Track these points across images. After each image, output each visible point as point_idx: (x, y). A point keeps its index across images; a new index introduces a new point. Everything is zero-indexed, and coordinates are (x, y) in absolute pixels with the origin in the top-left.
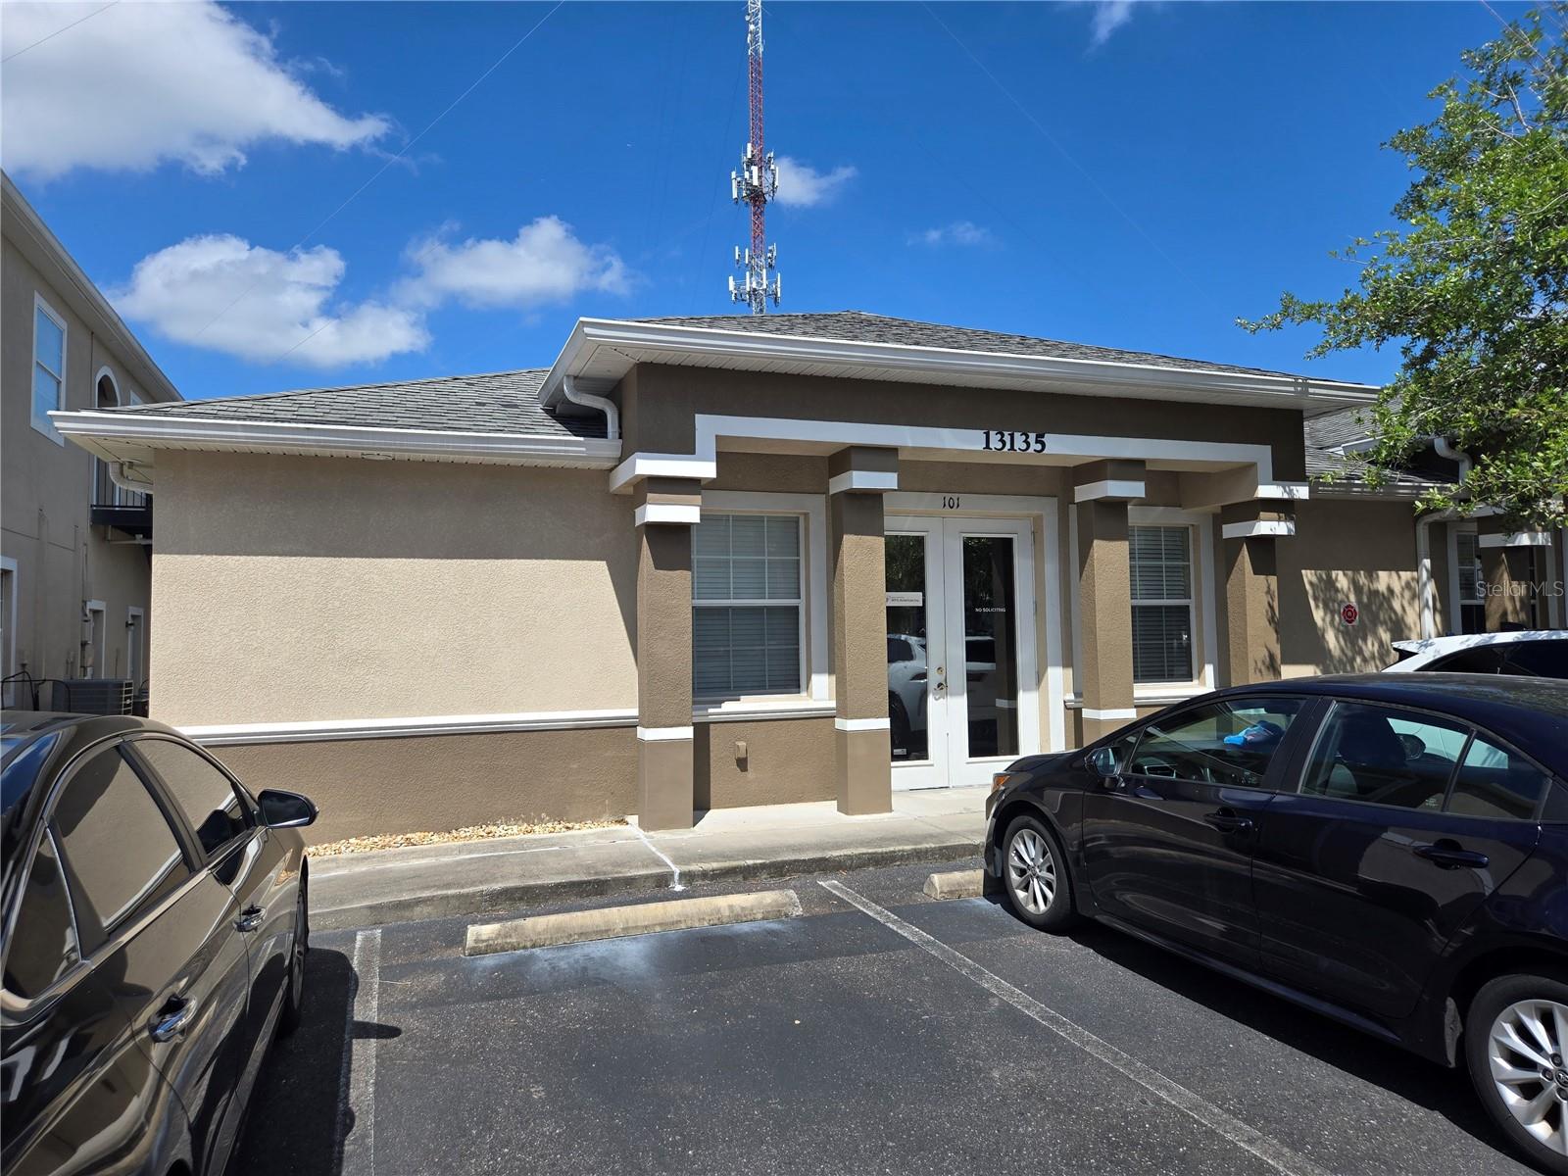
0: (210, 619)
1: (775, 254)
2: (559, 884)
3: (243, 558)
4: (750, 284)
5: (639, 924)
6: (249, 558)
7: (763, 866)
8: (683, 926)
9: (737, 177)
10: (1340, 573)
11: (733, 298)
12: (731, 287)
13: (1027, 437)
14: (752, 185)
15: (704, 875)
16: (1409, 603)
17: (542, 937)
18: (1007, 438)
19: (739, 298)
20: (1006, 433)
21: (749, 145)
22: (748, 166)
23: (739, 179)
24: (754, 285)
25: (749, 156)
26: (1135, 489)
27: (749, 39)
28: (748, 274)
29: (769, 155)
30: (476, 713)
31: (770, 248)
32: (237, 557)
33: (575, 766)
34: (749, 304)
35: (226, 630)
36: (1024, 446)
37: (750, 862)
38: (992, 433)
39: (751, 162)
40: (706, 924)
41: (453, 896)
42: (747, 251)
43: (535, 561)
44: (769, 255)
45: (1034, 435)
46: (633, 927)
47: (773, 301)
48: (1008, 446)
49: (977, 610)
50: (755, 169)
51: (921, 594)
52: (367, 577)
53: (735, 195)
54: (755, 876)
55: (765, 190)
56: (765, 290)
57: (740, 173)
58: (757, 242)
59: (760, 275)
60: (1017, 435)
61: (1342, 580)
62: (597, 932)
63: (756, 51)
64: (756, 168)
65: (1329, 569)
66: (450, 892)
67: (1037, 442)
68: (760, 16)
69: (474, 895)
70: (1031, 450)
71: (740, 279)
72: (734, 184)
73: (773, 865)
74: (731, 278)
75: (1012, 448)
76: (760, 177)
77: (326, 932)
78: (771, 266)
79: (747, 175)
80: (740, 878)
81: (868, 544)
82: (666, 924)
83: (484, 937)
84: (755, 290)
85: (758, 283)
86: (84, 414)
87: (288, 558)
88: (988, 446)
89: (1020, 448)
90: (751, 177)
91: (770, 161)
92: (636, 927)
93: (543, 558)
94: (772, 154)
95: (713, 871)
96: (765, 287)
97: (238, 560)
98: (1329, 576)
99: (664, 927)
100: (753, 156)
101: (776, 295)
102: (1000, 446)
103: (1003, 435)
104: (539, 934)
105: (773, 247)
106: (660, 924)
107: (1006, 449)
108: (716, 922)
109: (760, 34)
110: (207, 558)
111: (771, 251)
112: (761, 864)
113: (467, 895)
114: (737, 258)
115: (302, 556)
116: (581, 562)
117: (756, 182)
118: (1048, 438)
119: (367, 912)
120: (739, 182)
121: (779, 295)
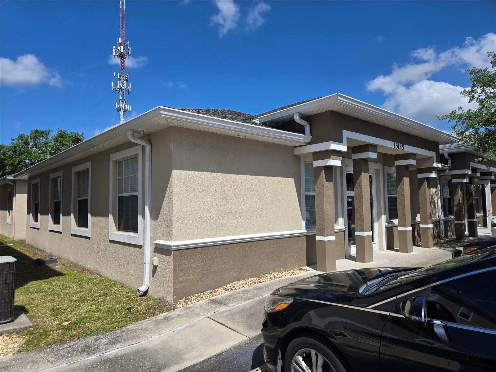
1: (129, 77)
3: (200, 173)
4: (119, 85)
6: (202, 173)
9: (115, 48)
11: (113, 90)
12: (112, 86)
14: (121, 52)
19: (115, 89)
21: (120, 38)
22: (119, 45)
23: (116, 49)
24: (121, 86)
25: (120, 42)
26: (414, 162)
27: (120, 2)
28: (119, 82)
31: (127, 74)
32: (199, 172)
34: (119, 92)
36: (400, 148)
38: (395, 143)
39: (120, 44)
42: (119, 74)
44: (127, 77)
45: (403, 145)
47: (128, 92)
50: (122, 47)
53: (114, 54)
55: (125, 55)
57: (117, 47)
58: (122, 71)
59: (123, 83)
60: (400, 144)
63: (123, 7)
71: (116, 83)
72: (114, 50)
74: (112, 83)
76: (124, 50)
78: (127, 80)
79: (119, 48)
84: (121, 88)
85: (122, 85)
90: (121, 49)
91: (127, 45)
94: (128, 43)
96: (125, 87)
97: (199, 173)
100: (121, 42)
101: (129, 90)
110: (190, 172)
111: (127, 75)
114: (115, 76)
115: (218, 173)
117: (122, 51)
121: (130, 91)
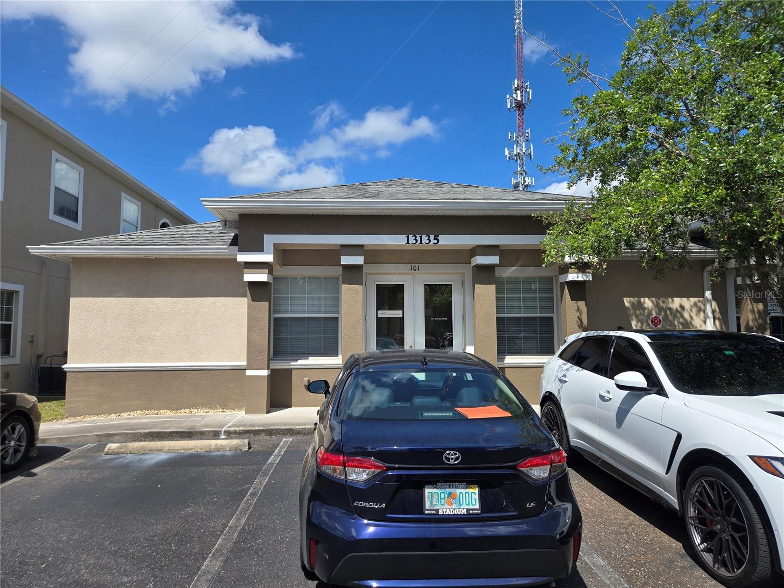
0: (90, 322)
1: (529, 134)
2: (172, 432)
4: (516, 150)
5: (175, 448)
7: (262, 431)
8: (193, 451)
9: (510, 97)
10: (647, 299)
11: (508, 159)
12: (507, 153)
13: (429, 237)
14: (517, 100)
15: (235, 432)
16: (697, 315)
17: (134, 450)
18: (418, 238)
19: (511, 158)
20: (418, 236)
21: (516, 81)
22: (516, 91)
23: (511, 98)
24: (518, 151)
25: (516, 86)
26: (494, 260)
28: (515, 146)
29: (526, 84)
30: (190, 362)
31: (527, 131)
33: (231, 386)
34: (516, 161)
35: (95, 327)
36: (428, 241)
37: (257, 428)
38: (410, 236)
39: (517, 89)
40: (203, 451)
41: (129, 433)
42: (515, 134)
43: (216, 298)
44: (527, 135)
45: (433, 236)
46: (172, 450)
47: (529, 158)
48: (419, 242)
49: (432, 319)
51: (402, 311)
52: (148, 306)
53: (509, 107)
54: (259, 434)
55: (524, 102)
56: (524, 153)
57: (511, 95)
58: (520, 129)
59: (521, 145)
60: (424, 237)
61: (648, 303)
62: (157, 450)
63: (520, 33)
64: (520, 91)
65: (640, 297)
66: (128, 432)
67: (434, 239)
68: (522, 14)
69: (137, 433)
70: (431, 243)
71: (511, 149)
72: (508, 101)
73: (266, 430)
74: (506, 149)
75: (421, 242)
76: (522, 96)
77: (80, 443)
78: (527, 140)
79: (515, 95)
80: (252, 435)
81: (354, 289)
82: (186, 449)
83: (112, 448)
84: (519, 153)
85: (520, 150)
86: (42, 246)
87: (119, 298)
88: (408, 242)
89: (426, 242)
90: (517, 97)
91: (527, 87)
92: (173, 450)
93: (220, 297)
94: (528, 83)
95: (239, 431)
96: (524, 151)
98: (639, 302)
99: (185, 451)
100: (518, 86)
101: (530, 155)
102: (415, 242)
103: (416, 237)
104: (134, 449)
105: (529, 131)
106: (184, 449)
107: (417, 244)
108: (208, 450)
109: (522, 24)
111: (527, 133)
112: (261, 429)
113: (134, 434)
114: (509, 138)
116: (236, 298)
117: (519, 99)
118: (440, 237)
119: (96, 437)
120: (511, 100)
121: (532, 155)
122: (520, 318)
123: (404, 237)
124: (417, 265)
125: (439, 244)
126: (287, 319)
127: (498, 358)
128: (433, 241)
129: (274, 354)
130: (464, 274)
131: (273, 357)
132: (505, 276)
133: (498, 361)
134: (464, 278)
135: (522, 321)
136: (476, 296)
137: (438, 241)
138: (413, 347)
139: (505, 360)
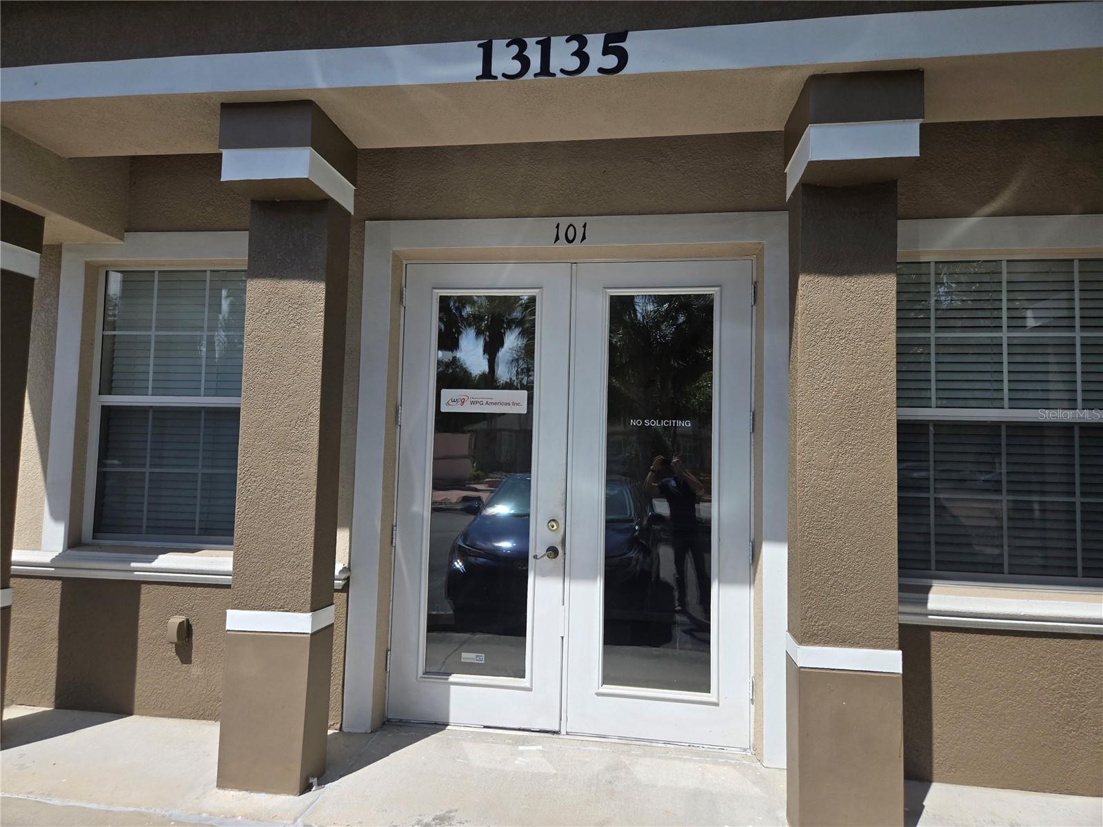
13: (583, 43)
18: (533, 51)
20: (531, 42)
36: (575, 63)
38: (499, 45)
48: (536, 64)
67: (606, 51)
70: (591, 71)
75: (545, 70)
88: (487, 73)
103: (523, 46)
107: (529, 76)
118: (634, 43)
122: (995, 426)
123: (473, 48)
124: (578, 222)
125: (625, 71)
126: (142, 411)
127: (902, 588)
128: (599, 60)
129: (99, 528)
130: (760, 254)
131: (94, 538)
132: (932, 258)
133: (901, 601)
134: (760, 268)
135: (1004, 441)
136: (799, 319)
137: (623, 57)
138: (561, 522)
139: (931, 596)
